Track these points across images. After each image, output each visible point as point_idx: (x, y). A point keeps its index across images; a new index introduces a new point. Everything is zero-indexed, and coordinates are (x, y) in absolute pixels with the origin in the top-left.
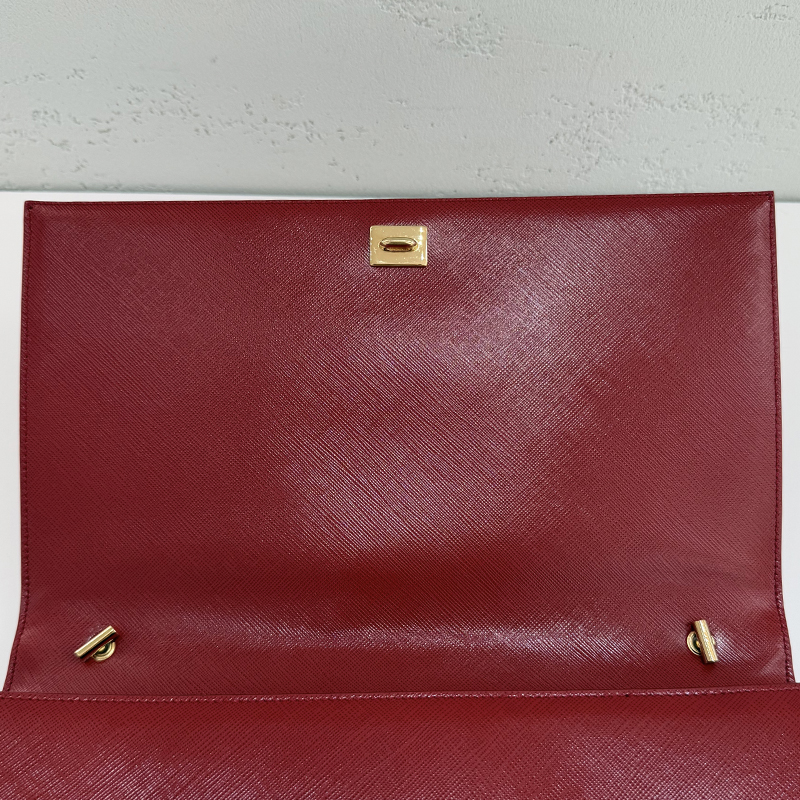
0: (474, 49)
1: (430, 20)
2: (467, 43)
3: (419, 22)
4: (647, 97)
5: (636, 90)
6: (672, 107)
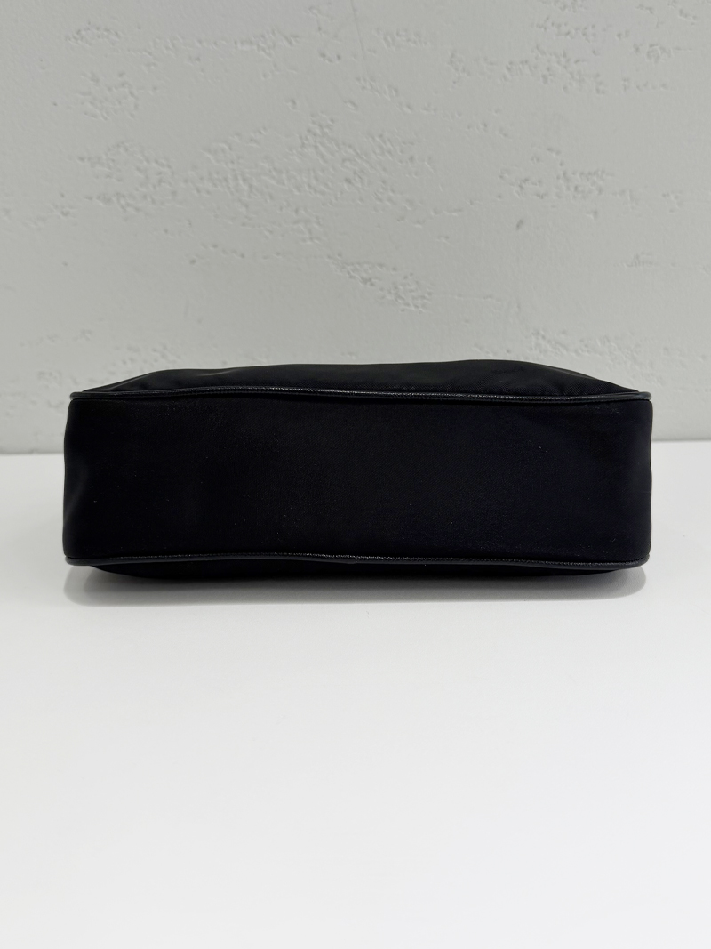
0: (408, 305)
1: (373, 280)
2: (403, 299)
3: (365, 281)
4: (553, 343)
5: (544, 337)
6: (576, 351)
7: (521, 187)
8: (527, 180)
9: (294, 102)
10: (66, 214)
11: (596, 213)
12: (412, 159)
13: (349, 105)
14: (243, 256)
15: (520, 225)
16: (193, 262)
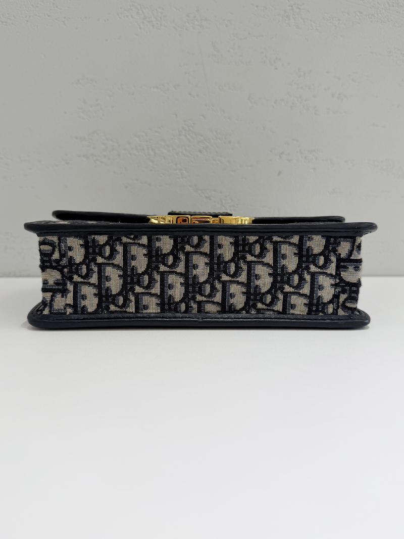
7: (280, 156)
8: (282, 153)
9: (176, 115)
10: (67, 163)
11: (314, 169)
12: (230, 142)
13: (201, 117)
14: (150, 185)
15: (280, 173)
16: (126, 187)
